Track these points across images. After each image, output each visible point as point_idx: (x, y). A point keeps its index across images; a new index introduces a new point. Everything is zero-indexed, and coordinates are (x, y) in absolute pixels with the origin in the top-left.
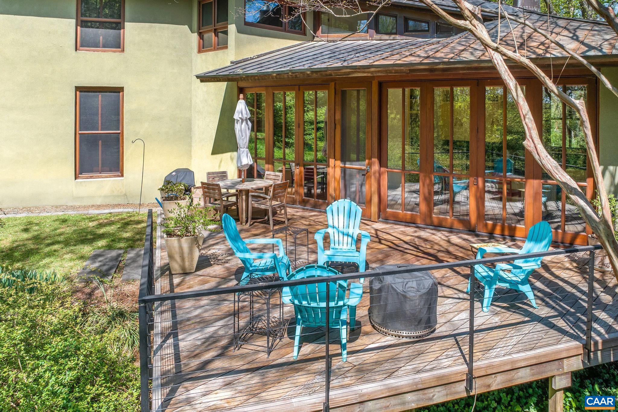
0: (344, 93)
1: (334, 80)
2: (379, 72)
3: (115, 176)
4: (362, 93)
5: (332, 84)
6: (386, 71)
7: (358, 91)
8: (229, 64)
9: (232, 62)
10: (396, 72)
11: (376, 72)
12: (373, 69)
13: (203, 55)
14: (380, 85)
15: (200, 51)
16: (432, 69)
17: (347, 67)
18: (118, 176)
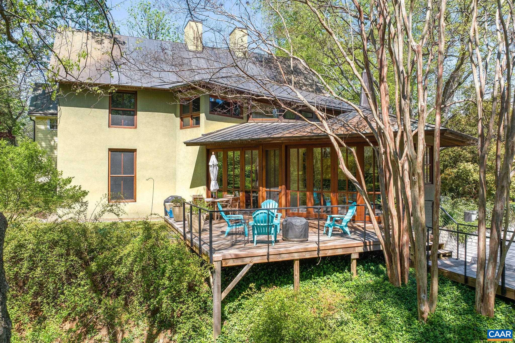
0: (267, 151)
1: (262, 145)
2: (285, 140)
3: (131, 202)
4: (276, 151)
5: (261, 147)
6: (289, 140)
7: (275, 150)
8: (200, 136)
9: (202, 135)
10: (294, 140)
11: (284, 140)
12: (282, 139)
13: (184, 131)
14: (286, 147)
15: (181, 128)
16: (310, 139)
17: (270, 138)
18: (133, 202)
